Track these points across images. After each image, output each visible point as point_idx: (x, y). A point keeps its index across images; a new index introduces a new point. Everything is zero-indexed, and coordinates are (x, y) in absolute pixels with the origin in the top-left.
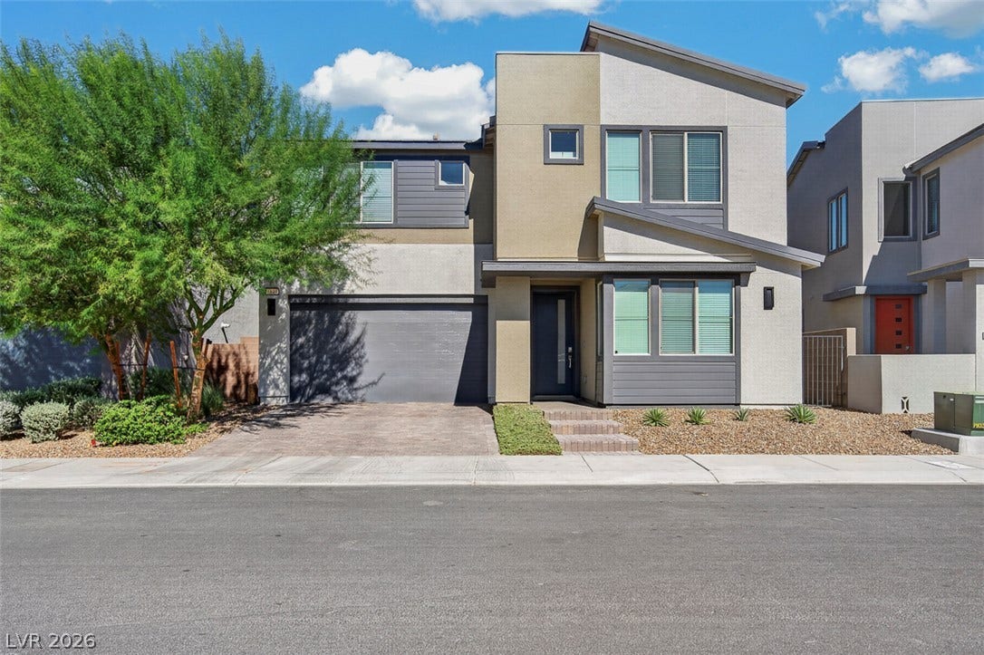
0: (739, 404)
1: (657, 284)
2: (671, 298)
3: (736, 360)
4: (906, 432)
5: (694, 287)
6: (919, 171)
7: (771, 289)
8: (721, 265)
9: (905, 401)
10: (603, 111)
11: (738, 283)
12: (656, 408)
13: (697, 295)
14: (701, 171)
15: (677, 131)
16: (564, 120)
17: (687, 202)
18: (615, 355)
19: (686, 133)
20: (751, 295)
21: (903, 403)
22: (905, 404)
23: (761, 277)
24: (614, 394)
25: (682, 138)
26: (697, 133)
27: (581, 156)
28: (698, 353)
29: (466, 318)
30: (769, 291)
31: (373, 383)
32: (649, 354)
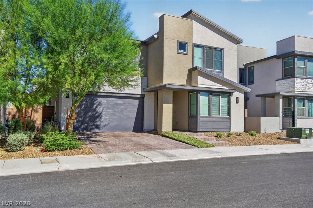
0: (230, 131)
1: (211, 94)
2: (215, 99)
3: (230, 118)
4: (278, 138)
5: (220, 96)
6: (247, 66)
7: (238, 98)
8: (226, 90)
10: (193, 39)
11: (230, 95)
12: (219, 132)
13: (221, 98)
14: (217, 61)
15: (212, 48)
16: (183, 40)
17: (214, 70)
18: (201, 116)
19: (214, 49)
20: (233, 99)
22: (265, 131)
23: (235, 94)
24: (200, 128)
25: (213, 50)
26: (217, 49)
27: (187, 52)
28: (221, 116)
29: (137, 102)
30: (237, 98)
31: (105, 126)
32: (208, 116)
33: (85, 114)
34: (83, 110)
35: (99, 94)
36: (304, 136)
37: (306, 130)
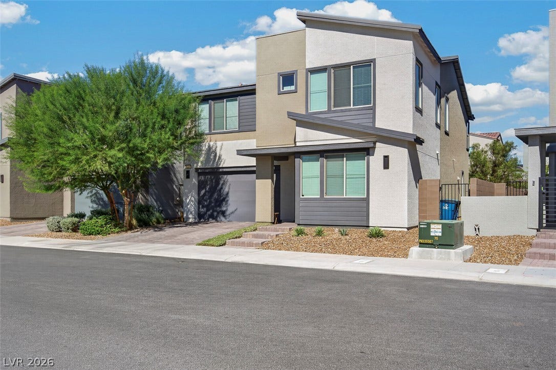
0: (369, 227)
1: (323, 157)
3: (367, 200)
5: (343, 157)
7: (388, 157)
9: (477, 228)
10: (307, 61)
11: (368, 154)
13: (345, 162)
14: (361, 87)
15: (346, 66)
16: (287, 69)
17: (352, 107)
18: (301, 197)
19: (352, 66)
20: (376, 160)
21: (476, 229)
22: (477, 229)
23: (382, 149)
24: (301, 219)
25: (350, 69)
26: (359, 65)
27: (296, 88)
28: (345, 196)
30: (386, 158)
31: (232, 213)
32: (319, 197)
33: (210, 197)
34: (208, 192)
35: (221, 170)
36: (426, 241)
37: (432, 226)
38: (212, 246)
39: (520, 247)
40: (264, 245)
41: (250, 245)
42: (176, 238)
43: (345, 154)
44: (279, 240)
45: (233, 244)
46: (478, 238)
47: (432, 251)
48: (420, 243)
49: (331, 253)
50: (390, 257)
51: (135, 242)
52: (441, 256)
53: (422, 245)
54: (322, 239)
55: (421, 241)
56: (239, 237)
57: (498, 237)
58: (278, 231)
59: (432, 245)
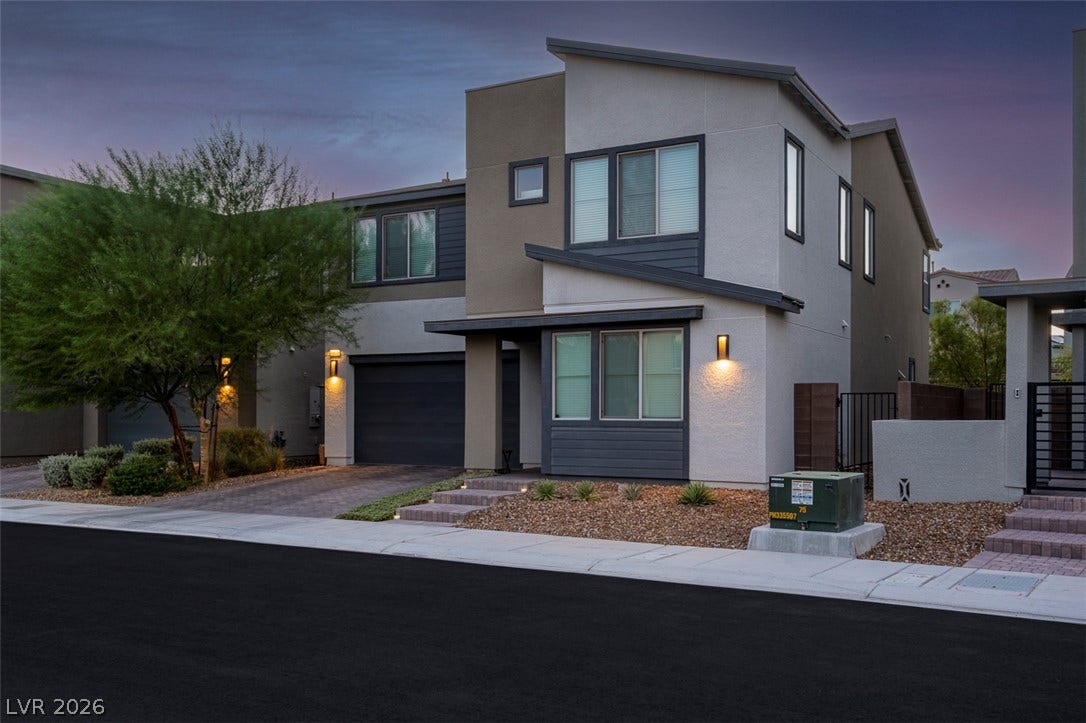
0: (687, 480)
1: (598, 337)
3: (684, 427)
5: (639, 339)
7: (726, 337)
9: (904, 485)
10: (567, 139)
11: (687, 332)
15: (647, 149)
16: (529, 156)
17: (657, 234)
18: (554, 418)
19: (657, 150)
20: (702, 345)
21: (901, 488)
22: (905, 488)
23: (714, 322)
24: (553, 463)
25: (654, 155)
27: (546, 193)
28: (640, 419)
30: (723, 340)
32: (588, 419)
36: (783, 515)
37: (795, 485)
38: (367, 520)
39: (981, 527)
40: (471, 521)
41: (442, 518)
42: (300, 503)
43: (641, 331)
44: (502, 508)
45: (409, 517)
46: (905, 507)
47: (795, 535)
48: (773, 520)
49: (599, 537)
50: (713, 546)
51: (215, 510)
52: (811, 546)
53: (776, 523)
54: (588, 506)
55: (774, 515)
56: (425, 502)
57: (946, 505)
58: (507, 490)
59: (794, 524)
